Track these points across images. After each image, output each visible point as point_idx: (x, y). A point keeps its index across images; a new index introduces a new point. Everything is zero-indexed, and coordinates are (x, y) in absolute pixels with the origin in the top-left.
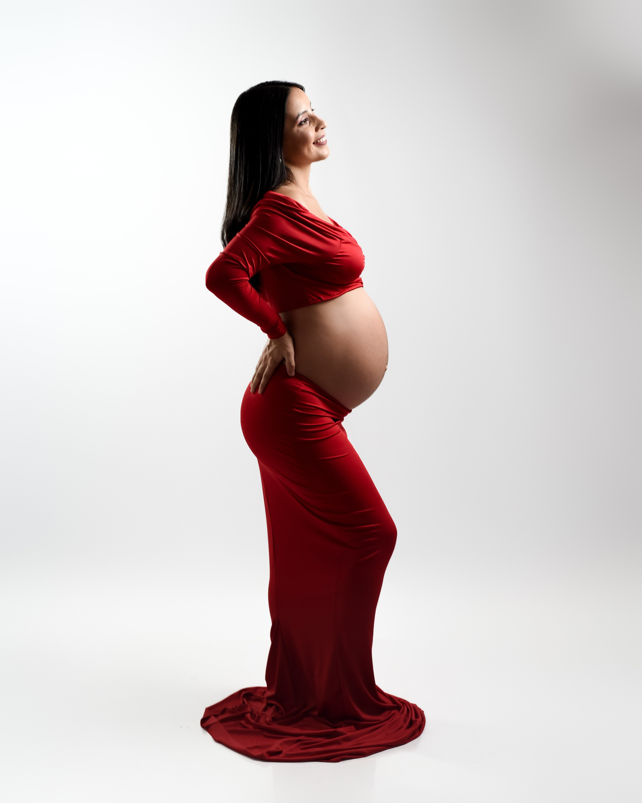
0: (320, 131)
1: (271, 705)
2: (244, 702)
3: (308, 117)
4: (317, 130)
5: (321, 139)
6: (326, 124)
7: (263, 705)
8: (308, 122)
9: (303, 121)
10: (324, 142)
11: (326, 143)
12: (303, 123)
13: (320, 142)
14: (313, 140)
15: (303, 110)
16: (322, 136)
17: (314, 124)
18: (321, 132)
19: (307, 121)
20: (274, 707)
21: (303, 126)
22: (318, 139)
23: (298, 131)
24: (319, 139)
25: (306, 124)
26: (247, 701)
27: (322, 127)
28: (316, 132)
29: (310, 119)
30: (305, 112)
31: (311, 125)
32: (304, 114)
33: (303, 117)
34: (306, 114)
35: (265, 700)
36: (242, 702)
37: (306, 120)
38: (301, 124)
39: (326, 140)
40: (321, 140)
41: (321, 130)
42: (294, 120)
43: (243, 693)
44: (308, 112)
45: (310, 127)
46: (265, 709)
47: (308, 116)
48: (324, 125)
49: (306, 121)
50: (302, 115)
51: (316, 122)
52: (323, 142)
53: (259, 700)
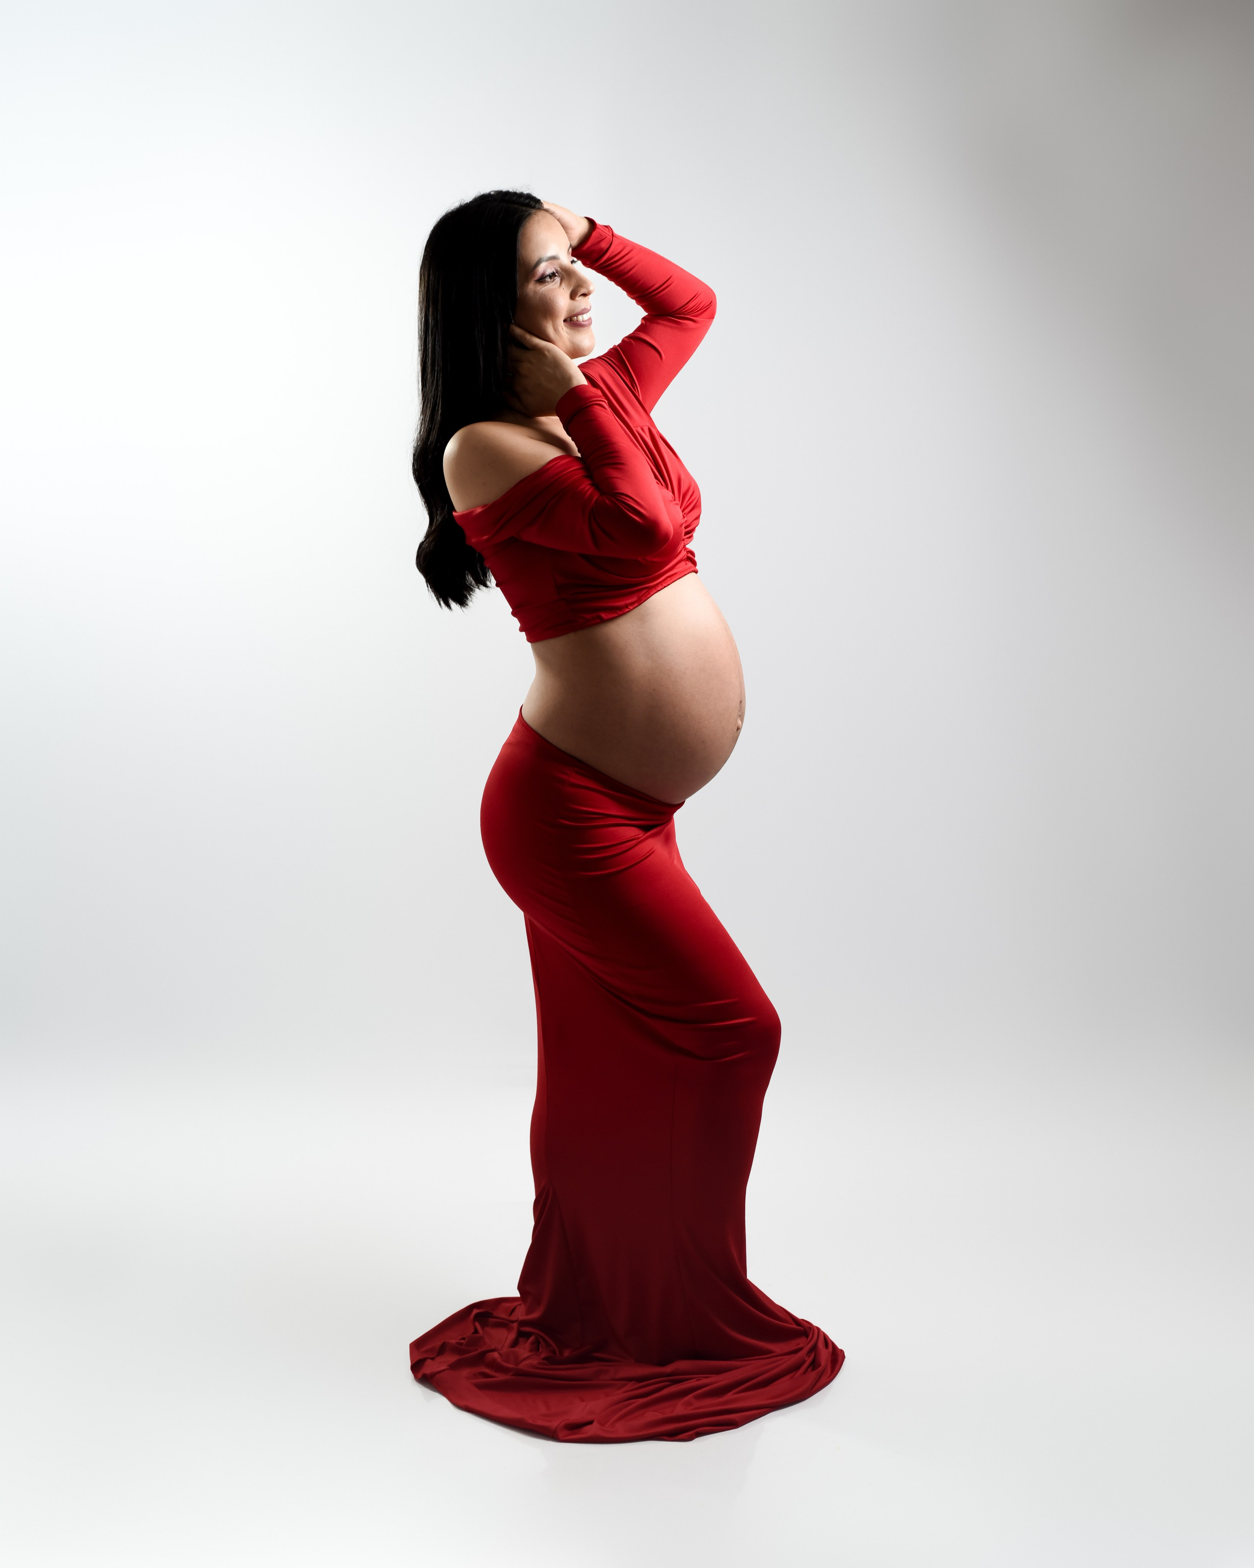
0: (579, 299)
1: (527, 1335)
2: (476, 1331)
3: (559, 269)
4: (573, 296)
5: (580, 315)
6: (591, 288)
7: (512, 1336)
8: (558, 279)
9: (548, 275)
10: (586, 321)
11: (590, 324)
12: (548, 279)
13: (577, 321)
14: (563, 315)
15: (550, 253)
16: (583, 310)
17: (569, 285)
18: (581, 303)
19: (556, 278)
20: (532, 1338)
21: (547, 284)
22: (575, 313)
23: (535, 292)
24: (577, 315)
25: (553, 282)
26: (483, 1327)
27: (583, 291)
28: (573, 301)
29: (563, 273)
30: (554, 258)
31: (563, 285)
32: (551, 261)
33: (547, 267)
34: (555, 262)
35: (515, 1325)
36: (472, 1330)
37: (552, 275)
38: (542, 280)
39: (590, 319)
40: (580, 318)
41: (581, 298)
42: (530, 270)
43: (475, 1311)
44: (559, 259)
45: (562, 288)
46: (515, 1344)
47: (561, 269)
48: (588, 289)
49: (556, 276)
50: (546, 261)
51: (573, 280)
52: (583, 321)
53: (504, 1325)
